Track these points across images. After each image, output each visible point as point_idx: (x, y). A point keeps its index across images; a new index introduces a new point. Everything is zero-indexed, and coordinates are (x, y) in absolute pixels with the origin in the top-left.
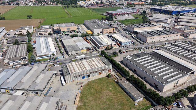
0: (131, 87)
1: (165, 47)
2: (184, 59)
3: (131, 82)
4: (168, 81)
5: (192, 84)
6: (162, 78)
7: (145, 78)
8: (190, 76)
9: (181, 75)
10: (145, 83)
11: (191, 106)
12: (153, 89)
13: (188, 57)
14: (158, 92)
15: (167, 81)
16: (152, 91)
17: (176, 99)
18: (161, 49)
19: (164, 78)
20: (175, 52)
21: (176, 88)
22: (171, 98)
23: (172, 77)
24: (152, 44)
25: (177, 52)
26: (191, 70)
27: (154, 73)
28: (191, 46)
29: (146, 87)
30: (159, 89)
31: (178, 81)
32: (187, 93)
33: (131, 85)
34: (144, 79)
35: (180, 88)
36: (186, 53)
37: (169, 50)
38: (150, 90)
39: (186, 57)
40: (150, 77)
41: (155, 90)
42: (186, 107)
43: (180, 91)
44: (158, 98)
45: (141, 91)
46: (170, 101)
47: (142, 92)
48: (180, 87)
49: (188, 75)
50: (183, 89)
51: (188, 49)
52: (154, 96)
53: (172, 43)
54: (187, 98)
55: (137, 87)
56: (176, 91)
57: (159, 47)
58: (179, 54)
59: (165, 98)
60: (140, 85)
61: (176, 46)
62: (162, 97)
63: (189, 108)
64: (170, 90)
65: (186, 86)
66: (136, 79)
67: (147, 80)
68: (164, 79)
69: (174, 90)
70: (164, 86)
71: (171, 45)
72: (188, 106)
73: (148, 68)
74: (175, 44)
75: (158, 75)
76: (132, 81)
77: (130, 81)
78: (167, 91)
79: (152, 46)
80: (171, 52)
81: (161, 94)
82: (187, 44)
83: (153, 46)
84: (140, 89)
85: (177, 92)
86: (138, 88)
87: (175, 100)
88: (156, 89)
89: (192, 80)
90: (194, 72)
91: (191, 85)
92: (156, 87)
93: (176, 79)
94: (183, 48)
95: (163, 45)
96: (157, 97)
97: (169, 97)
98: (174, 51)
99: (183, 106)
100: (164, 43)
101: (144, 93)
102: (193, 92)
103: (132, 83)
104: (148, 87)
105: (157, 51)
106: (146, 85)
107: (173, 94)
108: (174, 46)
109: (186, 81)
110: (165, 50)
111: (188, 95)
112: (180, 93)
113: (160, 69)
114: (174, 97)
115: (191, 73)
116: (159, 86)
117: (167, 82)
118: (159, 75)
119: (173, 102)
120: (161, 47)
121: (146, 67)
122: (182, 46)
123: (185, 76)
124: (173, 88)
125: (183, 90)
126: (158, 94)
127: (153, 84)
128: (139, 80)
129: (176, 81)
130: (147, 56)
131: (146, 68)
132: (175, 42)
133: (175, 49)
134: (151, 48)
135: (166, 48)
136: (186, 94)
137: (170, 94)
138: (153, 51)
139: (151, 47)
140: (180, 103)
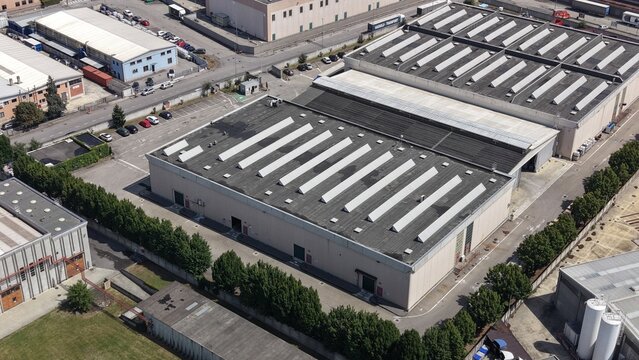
0: (231, 329)
1: (371, 47)
2: (478, 97)
3: (228, 298)
4: (424, 236)
5: (539, 227)
6: (392, 229)
7: (299, 251)
8: (519, 185)
9: (480, 189)
10: (307, 281)
11: (552, 340)
12: (359, 306)
13: (496, 83)
14: (384, 314)
15: (417, 240)
16: (353, 316)
17: (481, 323)
18: (356, 62)
19: (399, 226)
20: (430, 72)
21: (467, 268)
22: (456, 330)
23: (439, 209)
24: (303, 46)
25: (439, 68)
26: (521, 152)
27: (344, 210)
28: (495, 20)
29: (317, 307)
30: (387, 294)
31: (470, 228)
32: (523, 279)
33: (230, 318)
34: (299, 257)
35: (487, 261)
36: (482, 66)
37: (394, 62)
38: (339, 313)
39: (484, 86)
40: (329, 240)
41: (370, 309)
42: (532, 351)
43: (491, 276)
44: (394, 344)
45: (295, 334)
46: (453, 347)
47: (303, 338)
48: (486, 257)
49: (511, 184)
50: (502, 260)
51: (489, 38)
52: (368, 342)
53: (402, 24)
54: (528, 302)
55: (268, 321)
56: (471, 282)
57: (341, 55)
58: (448, 77)
59: (425, 337)
60: (283, 306)
61: (427, 32)
62: (410, 335)
63: (547, 355)
64: (441, 287)
65: (511, 244)
66: (251, 271)
67: (316, 262)
68: (403, 231)
69: (462, 281)
70: (411, 271)
71: (399, 33)
72: (540, 346)
73: (305, 188)
74: (422, 21)
75: (367, 219)
76: (230, 289)
77: (222, 295)
78: (429, 297)
79: (303, 59)
80: (409, 71)
81: (401, 323)
82: (479, 16)
83: (310, 57)
84: (286, 329)
85: (476, 289)
86: (278, 325)
87: (479, 331)
88: (375, 302)
89: (532, 207)
90: (535, 158)
91: (532, 230)
92: (368, 287)
93: (461, 216)
94: (462, 41)
95: (361, 42)
96: (389, 344)
97: (443, 326)
98: (421, 63)
99: (518, 349)
100: (363, 26)
101: (312, 343)
102: (547, 264)
103: (236, 303)
104: (330, 299)
105: (334, 83)
106: (313, 295)
107: (462, 300)
108: (416, 37)
109: (506, 214)
110: (379, 69)
111: (529, 291)
112: (495, 289)
113: (369, 181)
114: (469, 319)
115: (525, 169)
116: (383, 282)
117: (422, 248)
118: (374, 216)
119: (468, 347)
120: (355, 56)
121: (294, 189)
122: (454, 30)
123: (500, 192)
124: (457, 272)
125: (501, 267)
126: (389, 325)
127: (353, 278)
128: (275, 275)
129: (463, 227)
130: (289, 121)
131: (299, 192)
132: (420, 12)
133: (427, 51)
134: (302, 67)
135: (378, 57)
136: (519, 284)
137: (444, 307)
138: (315, 86)
139: (294, 61)
140: (502, 343)
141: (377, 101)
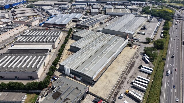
0: (7, 95)
1: (17, 40)
2: (38, 44)
3: (5, 90)
4: (37, 67)
5: (54, 59)
6: (32, 68)
7: (16, 77)
8: (49, 54)
9: (44, 57)
10: (19, 81)
11: (61, 74)
12: (30, 82)
13: (41, 41)
14: (35, 81)
15: (36, 68)
16: (30, 83)
17: (51, 76)
18: (15, 43)
19: (33, 67)
20: (29, 42)
21: (46, 69)
22: (47, 78)
23: (38, 62)
24: (4, 43)
25: (31, 41)
26: (48, 50)
27: (22, 68)
28: (37, 32)
29: (23, 85)
30: (34, 78)
31: (44, 63)
32: (54, 67)
33: (6, 94)
34: (17, 78)
35: (48, 67)
36: (37, 39)
37: (22, 42)
38: (27, 84)
39: (39, 42)
40: (21, 73)
41: (32, 81)
42: (59, 76)
43: (50, 69)
44: (38, 85)
45: (20, 91)
46: (48, 81)
47: (22, 91)
48: (48, 66)
49: (48, 55)
50: (51, 66)
51: (37, 34)
52: (34, 86)
53: (21, 35)
54: (56, 70)
55: (14, 91)
56: (47, 71)
57: (12, 43)
58: (32, 42)
59: (43, 81)
60: (16, 87)
61: (27, 36)
62: (41, 82)
63: (61, 76)
64: (43, 73)
65: (51, 63)
66: (8, 84)
67: (20, 78)
68: (34, 67)
69: (46, 71)
70: (37, 73)
71: (22, 37)
72: (60, 75)
73: (13, 67)
74: (25, 34)
75: (27, 68)
76: (5, 89)
77: (3, 90)
78: (42, 75)
79: (5, 45)
80: (26, 43)
82: (34, 32)
83: (6, 45)
84: (18, 91)
85: (48, 71)
86: (17, 91)
87: (51, 77)
88: (33, 80)
89: (52, 57)
90: (50, 50)
91: (54, 60)
92: (31, 78)
93: (42, 62)
94: (33, 36)
95: (15, 40)
96: (37, 85)
97: (45, 79)
98: (27, 41)
99: (57, 77)
100: (15, 37)
101: (24, 91)
102: (57, 64)
103: (7, 90)
104: (25, 83)
105: (13, 48)
106: (22, 83)
107: (47, 74)
108: (25, 37)
109: (49, 59)
110: (20, 43)
111: (56, 69)
112: (51, 70)
113: (25, 62)
114: (49, 76)
115: (49, 52)
116: (33, 76)
117: (38, 69)
118: (28, 67)
119: (50, 80)
120: (15, 42)
121: (11, 67)
122: (31, 34)
123: (47, 56)
124: (45, 70)
125: (51, 67)
126: (37, 82)
127: (28, 78)
128: (12, 83)
129: (43, 63)
130: (6, 57)
131: (12, 68)
132: (24, 33)
133: (28, 39)
134: (5, 47)
135: (19, 42)
136: (54, 68)
137: (45, 76)
138: (9, 49)
139: (3, 46)
140: (55, 77)
141: (22, 49)
